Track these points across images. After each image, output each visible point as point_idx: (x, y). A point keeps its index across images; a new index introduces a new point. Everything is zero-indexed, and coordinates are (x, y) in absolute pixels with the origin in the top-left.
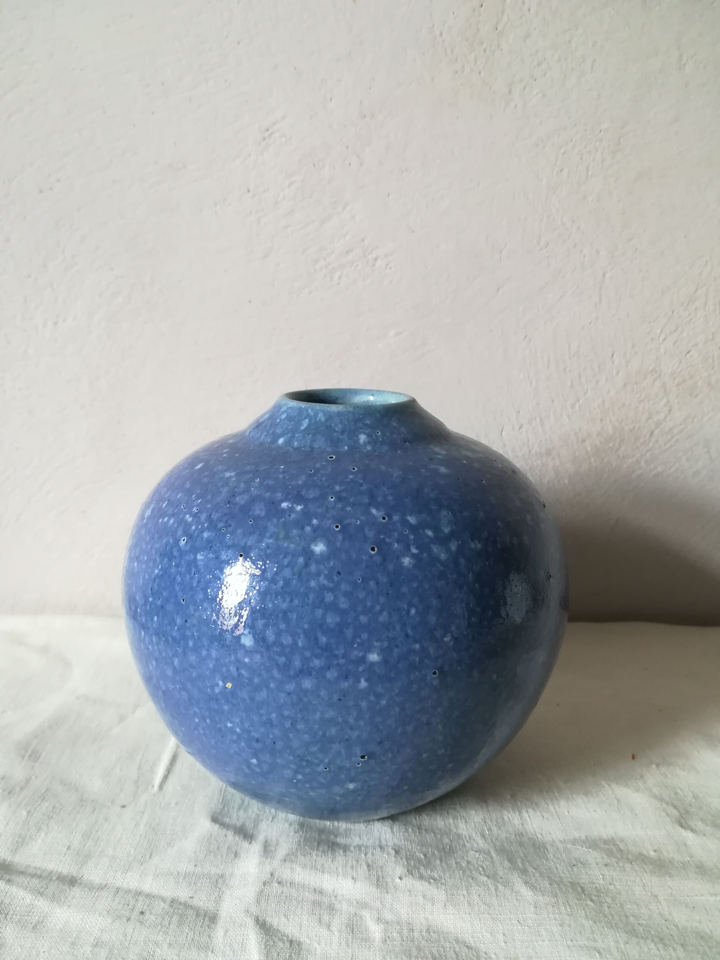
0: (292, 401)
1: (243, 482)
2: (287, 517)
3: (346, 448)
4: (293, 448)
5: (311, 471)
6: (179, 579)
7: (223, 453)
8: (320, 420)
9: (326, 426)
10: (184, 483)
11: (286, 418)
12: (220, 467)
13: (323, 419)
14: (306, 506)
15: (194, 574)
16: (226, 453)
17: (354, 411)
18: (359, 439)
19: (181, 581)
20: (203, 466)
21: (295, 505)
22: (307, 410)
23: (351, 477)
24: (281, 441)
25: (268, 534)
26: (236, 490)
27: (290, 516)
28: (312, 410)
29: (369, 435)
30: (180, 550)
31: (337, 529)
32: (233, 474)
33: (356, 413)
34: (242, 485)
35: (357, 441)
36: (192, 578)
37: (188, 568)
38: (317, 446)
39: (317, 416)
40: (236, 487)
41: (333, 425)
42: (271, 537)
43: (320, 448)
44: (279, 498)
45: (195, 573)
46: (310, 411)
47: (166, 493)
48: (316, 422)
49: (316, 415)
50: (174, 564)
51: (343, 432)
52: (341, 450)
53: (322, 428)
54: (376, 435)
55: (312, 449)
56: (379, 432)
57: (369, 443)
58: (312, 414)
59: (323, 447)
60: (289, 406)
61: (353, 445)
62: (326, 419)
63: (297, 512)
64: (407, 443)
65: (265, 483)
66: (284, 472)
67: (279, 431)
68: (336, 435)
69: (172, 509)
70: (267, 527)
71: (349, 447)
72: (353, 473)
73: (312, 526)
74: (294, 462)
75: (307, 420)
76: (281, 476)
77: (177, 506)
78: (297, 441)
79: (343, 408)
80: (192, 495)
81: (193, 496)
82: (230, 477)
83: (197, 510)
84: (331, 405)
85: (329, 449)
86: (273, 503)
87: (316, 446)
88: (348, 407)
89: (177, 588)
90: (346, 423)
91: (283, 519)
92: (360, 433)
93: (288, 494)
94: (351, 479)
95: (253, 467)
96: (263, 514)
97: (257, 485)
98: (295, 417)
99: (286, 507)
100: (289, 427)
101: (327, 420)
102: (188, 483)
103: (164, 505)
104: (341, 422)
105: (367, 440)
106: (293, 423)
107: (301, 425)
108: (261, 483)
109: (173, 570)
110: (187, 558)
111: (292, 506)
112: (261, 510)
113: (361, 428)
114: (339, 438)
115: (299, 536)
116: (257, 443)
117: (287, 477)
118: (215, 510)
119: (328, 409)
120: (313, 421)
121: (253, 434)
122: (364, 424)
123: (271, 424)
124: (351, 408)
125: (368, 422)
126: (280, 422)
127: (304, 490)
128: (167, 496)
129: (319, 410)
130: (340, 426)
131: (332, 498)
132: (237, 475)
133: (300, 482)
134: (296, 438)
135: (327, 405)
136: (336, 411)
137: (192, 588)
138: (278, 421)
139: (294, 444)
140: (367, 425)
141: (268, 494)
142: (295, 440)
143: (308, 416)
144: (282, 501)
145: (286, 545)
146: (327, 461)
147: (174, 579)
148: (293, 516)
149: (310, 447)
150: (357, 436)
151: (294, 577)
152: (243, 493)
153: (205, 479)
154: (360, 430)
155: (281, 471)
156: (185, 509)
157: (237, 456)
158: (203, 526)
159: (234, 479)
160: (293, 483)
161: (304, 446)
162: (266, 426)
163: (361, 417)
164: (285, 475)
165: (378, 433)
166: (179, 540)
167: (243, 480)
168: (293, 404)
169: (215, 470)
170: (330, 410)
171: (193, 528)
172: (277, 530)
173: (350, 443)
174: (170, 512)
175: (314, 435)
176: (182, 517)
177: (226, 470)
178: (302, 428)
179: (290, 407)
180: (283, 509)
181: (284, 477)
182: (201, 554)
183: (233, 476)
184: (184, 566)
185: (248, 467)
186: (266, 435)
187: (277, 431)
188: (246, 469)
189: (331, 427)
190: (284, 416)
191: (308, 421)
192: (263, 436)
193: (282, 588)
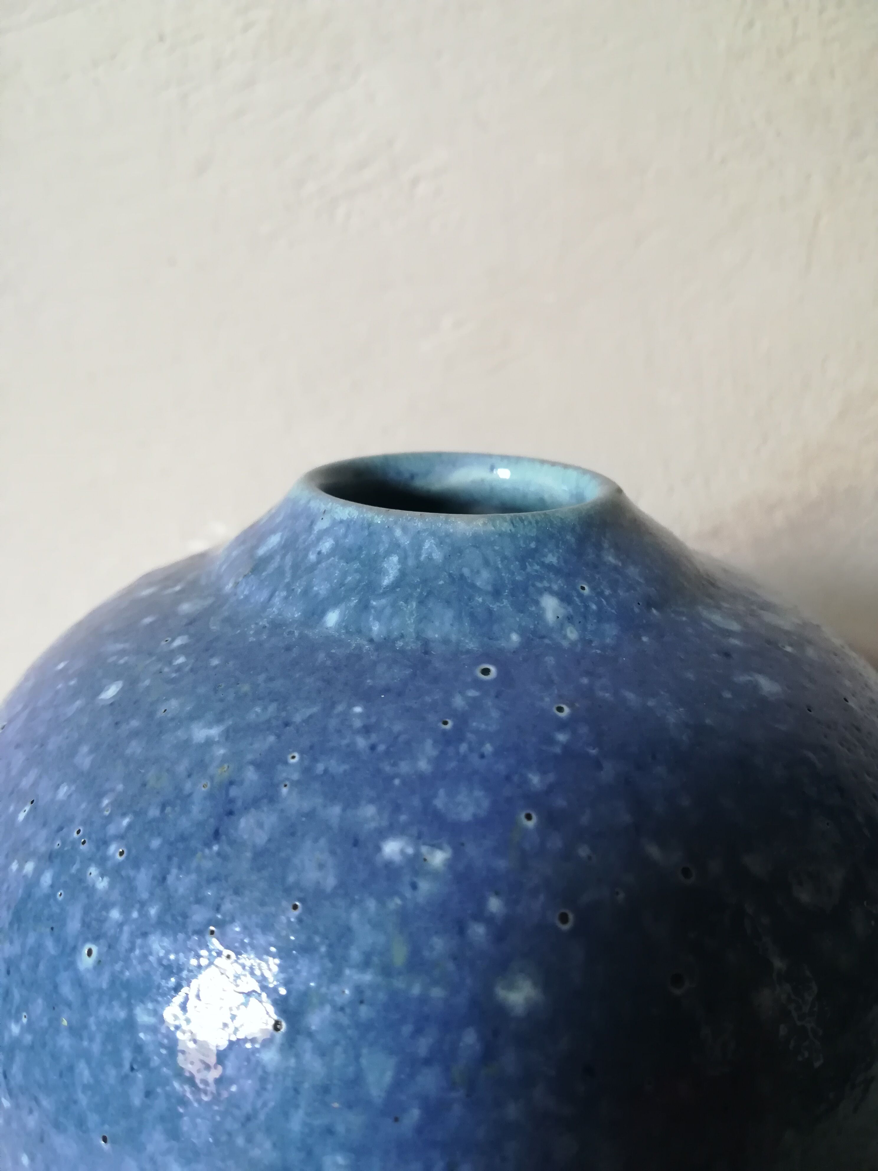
0: (343, 505)
1: (253, 763)
2: (408, 893)
3: (515, 637)
4: (371, 641)
5: (445, 723)
6: (86, 1073)
7: (172, 651)
8: (430, 558)
9: (450, 575)
10: (73, 751)
11: (333, 552)
12: (174, 704)
13: (438, 556)
14: (458, 850)
15: (132, 1069)
16: (182, 649)
17: (513, 530)
18: (543, 610)
19: (91, 1081)
20: (122, 691)
21: (424, 849)
22: (390, 530)
23: (562, 737)
24: (332, 618)
25: (355, 954)
26: (234, 792)
27: (414, 886)
28: (405, 529)
29: (565, 598)
30: (78, 982)
31: (565, 927)
32: (214, 732)
33: (519, 535)
34: (251, 775)
35: (540, 616)
36: (125, 1080)
37: (109, 1047)
38: (437, 636)
39: (420, 547)
40: (231, 783)
41: (466, 571)
42: (366, 964)
43: (446, 641)
44: (373, 825)
45: (135, 1067)
46: (398, 533)
47: (23, 772)
48: (419, 566)
49: (417, 545)
50: (65, 1023)
51: (497, 593)
52: (503, 644)
53: (441, 582)
54: (580, 596)
55: (426, 646)
56: (586, 587)
57: (569, 619)
58: (405, 541)
59: (454, 637)
60: (338, 517)
61: (532, 627)
62: (445, 557)
63: (434, 875)
64: (654, 611)
65: (320, 768)
66: (367, 730)
67: (321, 589)
68: (480, 600)
69: (44, 833)
70: (349, 929)
71: (522, 631)
72: (562, 725)
73: (489, 920)
74: (387, 690)
75: (395, 559)
76: (361, 743)
77: (61, 829)
78: (378, 618)
79: (485, 524)
80: (100, 796)
81: (106, 802)
82: (209, 743)
83: (121, 854)
84: (453, 517)
85: (472, 645)
86: (356, 843)
87: (433, 634)
88: (498, 522)
89: (83, 1099)
90: (500, 566)
91: (398, 901)
92: (541, 592)
93: (397, 809)
94: (566, 747)
95: (272, 708)
96: (330, 882)
97: (295, 776)
98: (360, 548)
99: (398, 858)
100: (349, 578)
101: (447, 558)
102: (85, 749)
103: (22, 816)
104: (486, 563)
105: (562, 612)
106: (356, 565)
107: (381, 572)
108: (307, 771)
109: (65, 1042)
110: (102, 1011)
111: (417, 855)
112: (321, 866)
113: (541, 578)
114: (490, 612)
115: (454, 958)
116: (263, 622)
117: (382, 748)
118: (175, 860)
119: (447, 527)
120: (411, 562)
121: (246, 592)
122: (543, 565)
123: (296, 567)
124: (506, 524)
125: (551, 559)
126: (319, 562)
127: (442, 792)
128: (26, 783)
129: (425, 531)
130: (485, 574)
131: (529, 817)
132: (228, 736)
133: (423, 765)
134: (373, 611)
135: (442, 516)
136: (469, 534)
137: (127, 1111)
138: (312, 557)
139: (370, 630)
140: (550, 567)
141: (336, 810)
142: (371, 619)
143: (395, 547)
144: (383, 834)
145: (416, 990)
146: (477, 684)
147: (71, 1068)
148: (425, 886)
149: (418, 638)
150: (537, 603)
151: (454, 1095)
152: (255, 803)
153: (134, 743)
154: (539, 585)
155: (358, 724)
156: (84, 843)
157: (216, 667)
158: (143, 914)
159: (222, 751)
160: (404, 767)
161: (402, 636)
162: (280, 571)
163: (533, 545)
164: (374, 738)
165: (583, 588)
166: (75, 949)
167: (250, 757)
168: (347, 512)
169: (160, 714)
170: (451, 530)
171: (115, 914)
172: (382, 939)
173: (524, 624)
174: (40, 844)
175: (421, 602)
176: (78, 871)
177: (193, 717)
178: (386, 581)
179: (342, 522)
180: (388, 865)
181: (373, 748)
182: (148, 1010)
183: (217, 739)
184: (99, 1038)
185: (258, 709)
186: (286, 598)
187: (315, 589)
188: (251, 717)
189: (462, 577)
190: (326, 545)
191: (399, 561)
192: (277, 600)
193: (419, 1130)
